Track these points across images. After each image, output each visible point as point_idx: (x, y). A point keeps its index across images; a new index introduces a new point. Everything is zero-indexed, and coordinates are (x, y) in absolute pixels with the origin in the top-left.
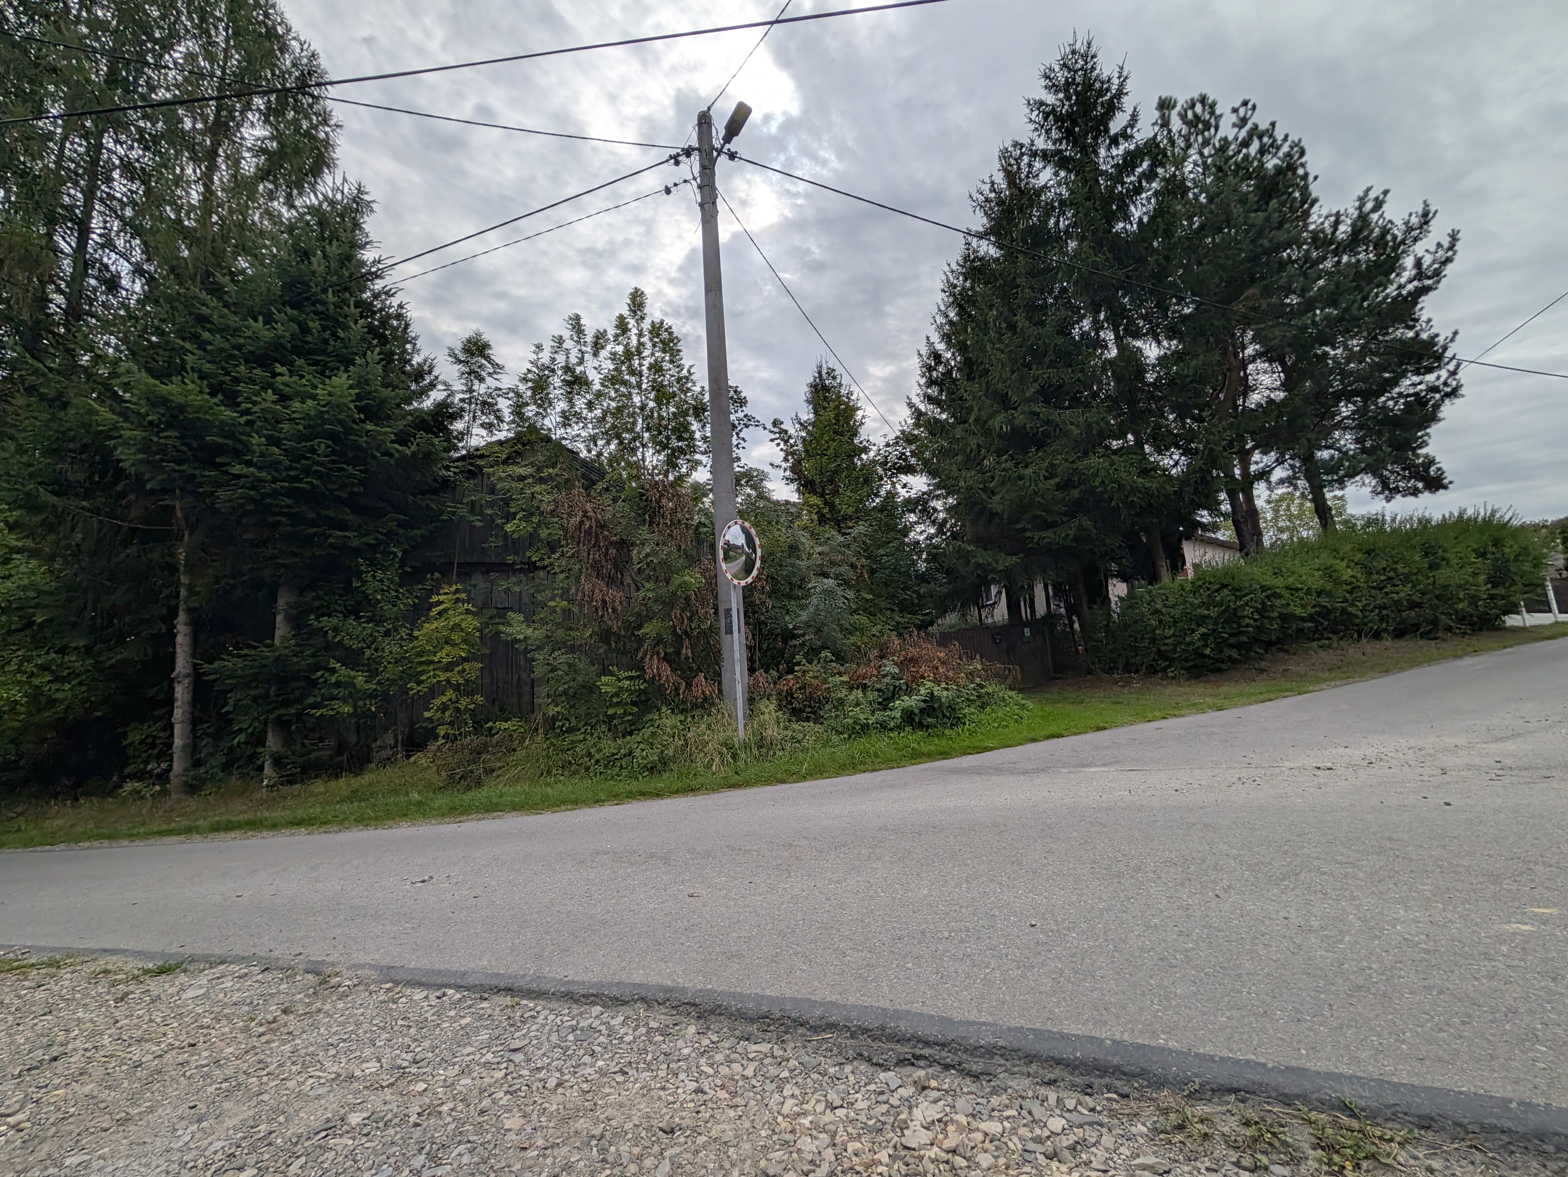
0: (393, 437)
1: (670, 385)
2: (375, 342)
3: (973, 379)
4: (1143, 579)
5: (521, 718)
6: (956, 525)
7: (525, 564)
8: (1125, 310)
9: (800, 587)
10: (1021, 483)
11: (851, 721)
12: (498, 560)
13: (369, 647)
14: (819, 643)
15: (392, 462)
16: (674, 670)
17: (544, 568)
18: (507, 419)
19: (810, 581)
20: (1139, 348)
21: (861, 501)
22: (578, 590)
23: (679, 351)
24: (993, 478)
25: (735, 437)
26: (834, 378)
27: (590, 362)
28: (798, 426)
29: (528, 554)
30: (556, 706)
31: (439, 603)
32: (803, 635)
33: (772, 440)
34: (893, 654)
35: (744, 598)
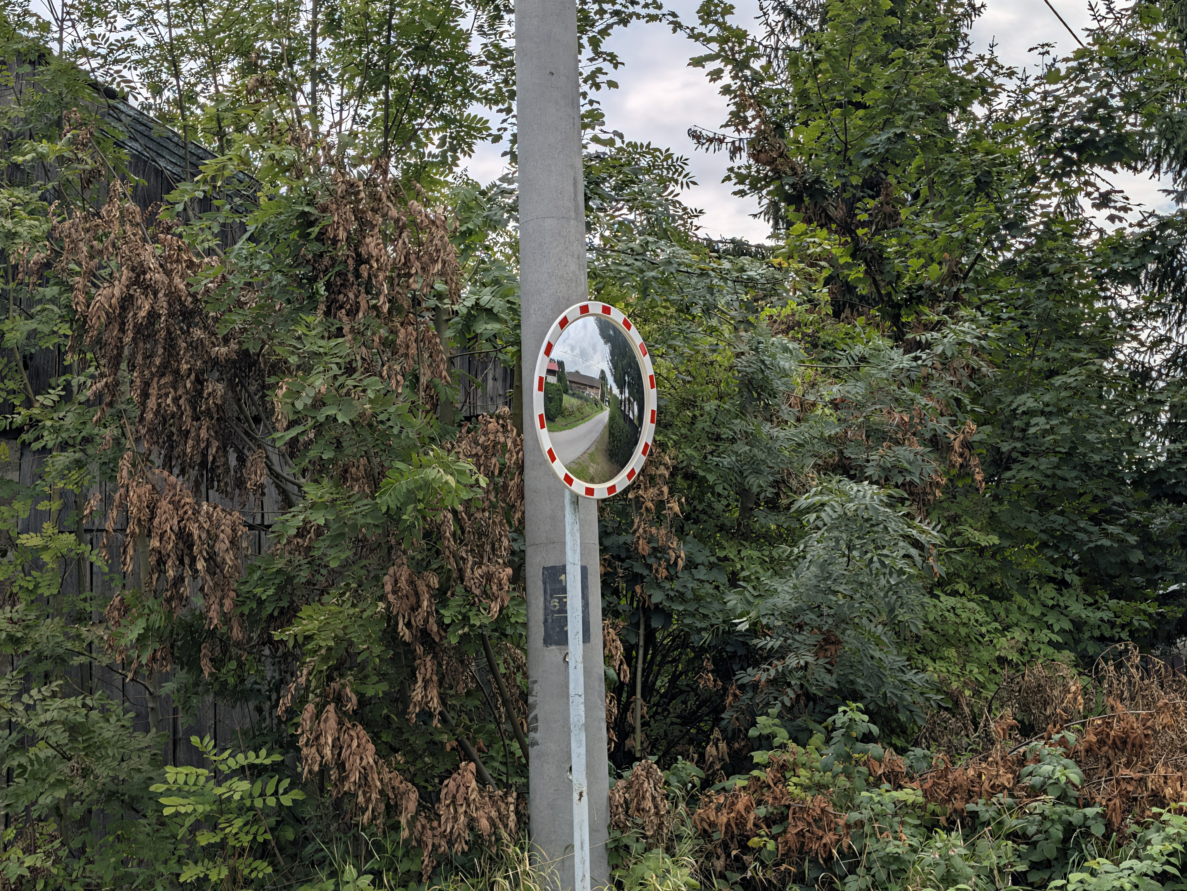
9: (773, 505)
14: (830, 681)
16: (384, 752)
17: (13, 433)
19: (804, 489)
21: (966, 245)
22: (107, 500)
25: (588, 52)
28: (777, 18)
30: (29, 850)
32: (782, 653)
33: (697, 62)
34: (1065, 723)
35: (604, 534)
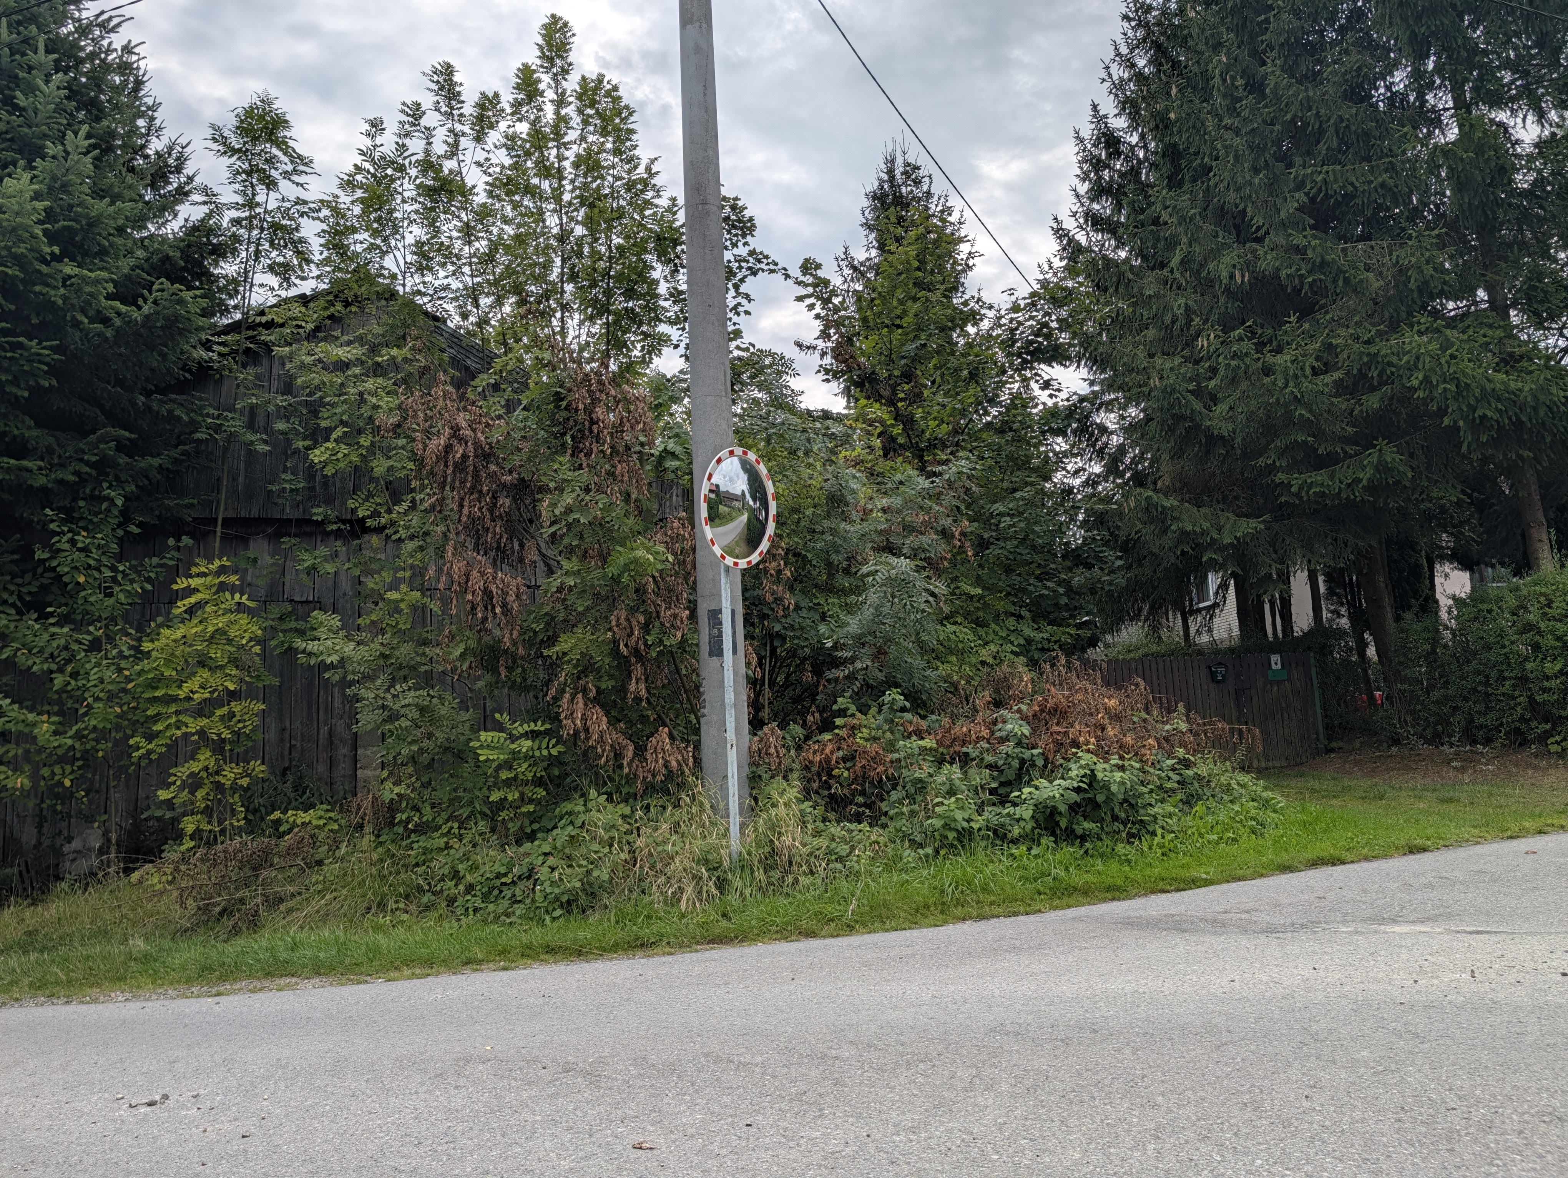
0: (111, 288)
1: (614, 195)
2: (82, 115)
3: (1180, 184)
4: (1503, 564)
5: (333, 805)
6: (1142, 457)
7: (344, 522)
8: (1475, 50)
9: (847, 572)
10: (1267, 380)
11: (937, 823)
12: (297, 514)
13: (61, 670)
14: (881, 676)
15: (109, 333)
16: (613, 722)
17: (380, 529)
18: (317, 257)
19: (866, 562)
20: (1501, 124)
21: (963, 412)
22: (439, 571)
23: (632, 132)
24: (1214, 370)
25: (732, 292)
26: (917, 182)
27: (470, 151)
28: (847, 271)
29: (351, 504)
30: (397, 783)
31: (190, 591)
32: (852, 660)
33: (800, 299)
34: (1021, 700)
35: (745, 590)
